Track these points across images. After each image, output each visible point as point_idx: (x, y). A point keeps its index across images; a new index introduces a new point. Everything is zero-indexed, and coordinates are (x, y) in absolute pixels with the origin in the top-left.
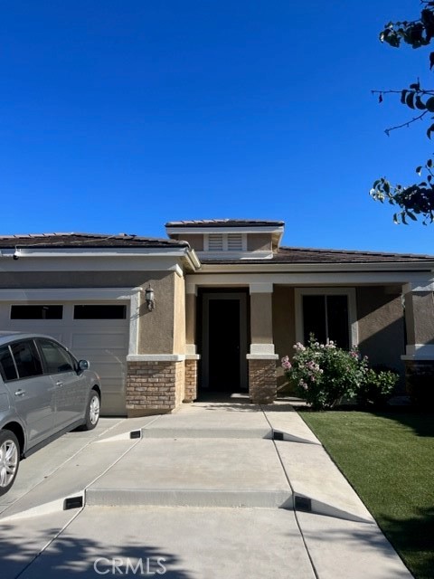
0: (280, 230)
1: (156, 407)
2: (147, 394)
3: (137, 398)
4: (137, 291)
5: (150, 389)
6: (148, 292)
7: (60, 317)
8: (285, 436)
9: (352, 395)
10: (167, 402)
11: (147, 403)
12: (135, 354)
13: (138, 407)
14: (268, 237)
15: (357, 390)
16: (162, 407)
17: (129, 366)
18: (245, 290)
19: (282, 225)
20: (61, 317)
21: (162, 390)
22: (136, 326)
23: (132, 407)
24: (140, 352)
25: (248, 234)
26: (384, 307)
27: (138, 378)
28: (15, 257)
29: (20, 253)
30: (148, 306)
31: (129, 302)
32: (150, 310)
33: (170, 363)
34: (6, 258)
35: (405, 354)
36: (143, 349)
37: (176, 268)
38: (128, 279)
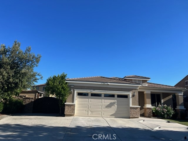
0: (150, 79)
1: (136, 117)
2: (134, 114)
3: (132, 114)
4: (131, 93)
6: (134, 93)
7: (114, 97)
8: (170, 122)
11: (134, 116)
12: (131, 106)
14: (146, 81)
15: (172, 115)
17: (130, 108)
18: (143, 92)
21: (137, 113)
22: (131, 100)
23: (131, 116)
26: (168, 97)
27: (132, 110)
28: (108, 84)
29: (109, 84)
30: (133, 96)
31: (129, 95)
32: (134, 97)
33: (138, 108)
34: (106, 84)
35: (176, 108)
36: (133, 105)
37: (138, 88)
38: (129, 90)
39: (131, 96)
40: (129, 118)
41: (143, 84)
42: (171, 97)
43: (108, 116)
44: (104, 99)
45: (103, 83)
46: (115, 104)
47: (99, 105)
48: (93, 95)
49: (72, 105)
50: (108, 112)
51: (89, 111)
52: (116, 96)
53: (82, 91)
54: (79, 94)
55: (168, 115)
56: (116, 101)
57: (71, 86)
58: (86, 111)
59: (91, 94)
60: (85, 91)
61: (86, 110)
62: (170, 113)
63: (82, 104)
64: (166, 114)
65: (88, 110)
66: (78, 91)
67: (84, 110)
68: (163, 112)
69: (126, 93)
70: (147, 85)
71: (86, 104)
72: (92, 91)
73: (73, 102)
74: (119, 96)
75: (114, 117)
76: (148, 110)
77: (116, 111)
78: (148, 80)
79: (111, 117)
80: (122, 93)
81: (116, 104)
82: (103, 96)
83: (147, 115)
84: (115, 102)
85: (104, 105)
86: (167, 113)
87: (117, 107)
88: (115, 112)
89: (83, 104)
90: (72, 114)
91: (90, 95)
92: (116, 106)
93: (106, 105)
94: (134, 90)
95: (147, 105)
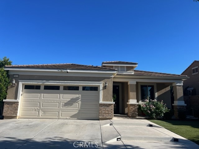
0: (137, 65)
1: (108, 117)
2: (105, 113)
3: (102, 114)
4: (102, 83)
5: (106, 112)
6: (106, 83)
8: (153, 126)
9: (163, 115)
10: (111, 116)
11: (106, 116)
12: (101, 101)
13: (103, 117)
15: (164, 114)
16: (110, 117)
17: (100, 105)
19: (137, 64)
20: (78, 90)
21: (110, 112)
22: (101, 93)
23: (101, 117)
24: (103, 101)
25: (127, 66)
27: (102, 108)
28: (67, 72)
29: (68, 71)
30: (105, 87)
31: (99, 86)
32: (105, 88)
33: (112, 104)
34: (64, 72)
35: (173, 103)
36: (104, 100)
37: (113, 76)
38: (99, 79)
39: (101, 88)
40: (99, 120)
41: (128, 72)
42: (168, 90)
43: (68, 118)
44: (63, 94)
45: (60, 71)
46: (78, 99)
47: (55, 102)
48: (47, 88)
49: (14, 103)
50: (68, 111)
52: (81, 89)
54: (27, 87)
55: (158, 114)
56: (80, 95)
57: (14, 76)
58: (35, 111)
59: (45, 86)
60: (36, 83)
61: (35, 110)
62: (160, 111)
63: (30, 101)
64: (155, 112)
65: (39, 110)
66: (24, 83)
67: (33, 109)
68: (150, 110)
69: (94, 84)
70: (133, 73)
71: (36, 101)
72: (45, 82)
73: (16, 98)
74: (84, 88)
75: (76, 118)
76: (132, 107)
77: (79, 111)
78: (135, 67)
79: (71, 118)
80: (89, 84)
81: (80, 100)
82: (61, 88)
83: (130, 114)
84: (79, 97)
85: (62, 102)
87: (82, 104)
88: (78, 111)
89: (33, 101)
90: (14, 115)
91: (42, 88)
92: (80, 102)
93: (65, 102)
94: (106, 80)
95: (130, 100)
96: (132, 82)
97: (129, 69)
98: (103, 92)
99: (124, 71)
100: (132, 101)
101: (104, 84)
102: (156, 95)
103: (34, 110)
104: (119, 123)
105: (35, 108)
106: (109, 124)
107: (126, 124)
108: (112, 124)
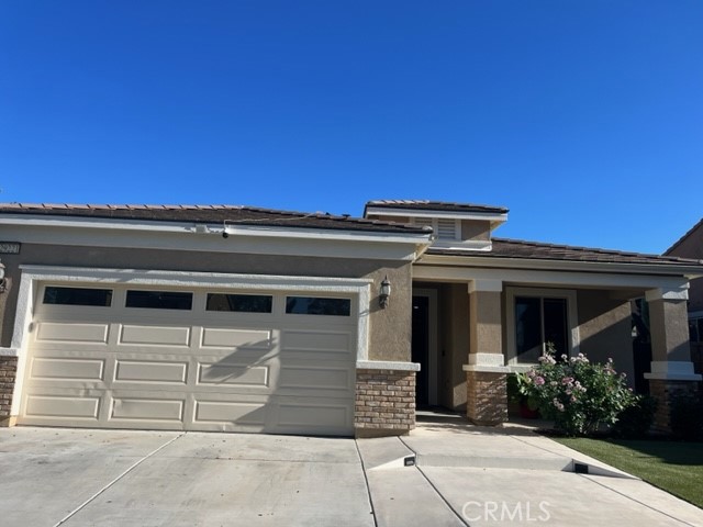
0: (504, 217)
1: (392, 427)
2: (380, 409)
3: (368, 414)
4: (365, 284)
5: (384, 404)
6: (384, 284)
7: (269, 310)
8: (590, 469)
9: (614, 420)
10: (404, 421)
11: (381, 421)
12: (364, 360)
13: (369, 426)
14: (486, 226)
15: (620, 415)
16: (399, 427)
17: (358, 375)
19: (505, 212)
21: (399, 405)
22: (365, 325)
23: (362, 425)
24: (371, 358)
25: (463, 220)
26: (609, 313)
27: (369, 390)
28: (225, 235)
29: (229, 230)
30: (379, 302)
31: (356, 295)
32: (382, 306)
33: (408, 373)
34: (213, 236)
35: (649, 371)
36: (374, 354)
37: (413, 257)
38: (356, 268)
39: (365, 303)
40: (353, 437)
41: (468, 242)
42: (624, 316)
43: (224, 425)
44: (206, 324)
45: (194, 230)
46: (268, 350)
47: (173, 358)
48: (139, 299)
50: (228, 398)
51: (109, 393)
52: (279, 306)
53: (66, 278)
55: (593, 415)
56: (276, 333)
58: (87, 395)
59: (129, 293)
60: (94, 279)
61: (87, 391)
62: (605, 404)
63: (67, 354)
64: (584, 407)
65: (104, 391)
66: (41, 277)
67: (78, 390)
68: (565, 399)
69: (334, 289)
71: (92, 355)
72: (131, 276)
73: (6, 340)
74: (293, 305)
75: (259, 429)
76: (485, 385)
77: (272, 396)
78: (497, 223)
79: (239, 429)
80: (312, 288)
81: (275, 351)
82: (199, 302)
83: (476, 413)
84: (271, 339)
85: (201, 359)
86: (585, 405)
87: (283, 371)
88: (265, 399)
89: (77, 354)
91: (119, 299)
92: (275, 362)
93: (215, 360)
94: (384, 270)
95: (479, 355)
96: (483, 284)
97: (472, 229)
98: (372, 319)
99: (454, 238)
100: (487, 360)
101: (378, 287)
102: (577, 336)
103: (82, 393)
104: (442, 456)
105: (85, 384)
106: (402, 460)
107: (473, 460)
108: (413, 459)
